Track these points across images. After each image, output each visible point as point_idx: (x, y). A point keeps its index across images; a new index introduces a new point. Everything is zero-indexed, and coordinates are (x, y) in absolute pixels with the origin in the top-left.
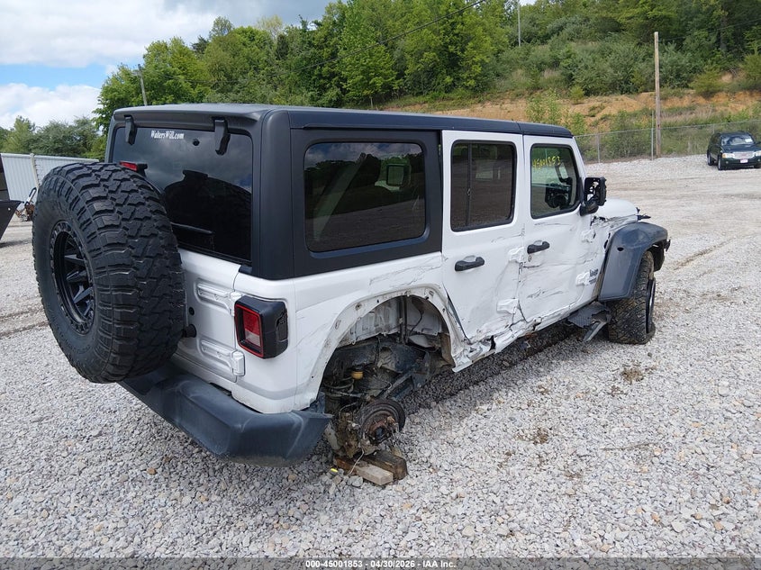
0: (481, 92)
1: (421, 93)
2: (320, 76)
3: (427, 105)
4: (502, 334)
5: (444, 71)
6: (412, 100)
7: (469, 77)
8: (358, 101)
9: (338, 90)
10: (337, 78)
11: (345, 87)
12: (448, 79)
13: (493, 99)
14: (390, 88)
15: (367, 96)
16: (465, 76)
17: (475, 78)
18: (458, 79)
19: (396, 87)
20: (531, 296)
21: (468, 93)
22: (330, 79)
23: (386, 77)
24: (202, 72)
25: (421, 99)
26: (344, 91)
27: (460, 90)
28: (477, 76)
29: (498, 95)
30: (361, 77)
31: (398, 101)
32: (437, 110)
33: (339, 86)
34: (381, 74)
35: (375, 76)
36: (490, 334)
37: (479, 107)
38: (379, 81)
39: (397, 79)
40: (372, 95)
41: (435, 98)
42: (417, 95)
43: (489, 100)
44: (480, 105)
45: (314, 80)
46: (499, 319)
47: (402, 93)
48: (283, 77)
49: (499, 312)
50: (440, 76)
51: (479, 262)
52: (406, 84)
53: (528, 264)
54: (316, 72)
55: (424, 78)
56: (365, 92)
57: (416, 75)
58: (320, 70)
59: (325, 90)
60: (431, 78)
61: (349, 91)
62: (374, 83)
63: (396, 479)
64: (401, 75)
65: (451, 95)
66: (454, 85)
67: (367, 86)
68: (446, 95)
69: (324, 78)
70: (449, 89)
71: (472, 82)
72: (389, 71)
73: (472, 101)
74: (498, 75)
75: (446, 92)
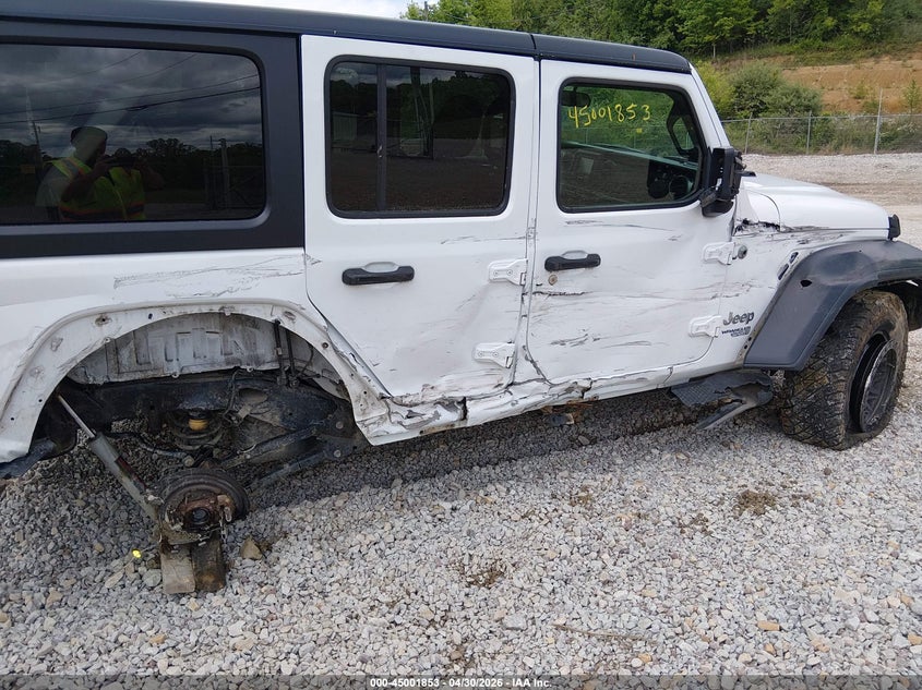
0: (878, 42)
1: (788, 40)
2: (650, 16)
3: (792, 57)
4: (487, 397)
5: (826, 10)
6: (773, 49)
7: (863, 20)
8: (696, 50)
9: (670, 35)
10: (672, 18)
11: (680, 30)
12: (830, 22)
13: (895, 52)
14: (744, 32)
15: (710, 43)
16: (856, 16)
17: (871, 21)
18: (846, 22)
19: (751, 31)
20: (563, 343)
21: (857, 42)
22: (663, 20)
23: (739, 17)
24: (503, 11)
25: (785, 48)
26: (680, 37)
27: (846, 37)
28: (875, 17)
29: (904, 46)
30: (704, 17)
31: (752, 51)
32: (806, 65)
33: (673, 29)
34: (733, 14)
35: (723, 16)
36: (459, 395)
37: (870, 63)
38: (728, 23)
39: (755, 20)
40: (717, 42)
41: (807, 48)
42: (781, 42)
43: (887, 53)
44: (873, 59)
45: (642, 22)
46: (483, 373)
47: (759, 40)
48: (601, 17)
49: (480, 362)
50: (818, 17)
51: (405, 275)
52: (767, 27)
53: (547, 288)
54: (645, 10)
55: (794, 19)
56: (707, 38)
57: (784, 16)
58: (651, 9)
59: (655, 34)
60: (806, 18)
61: (687, 36)
62: (722, 25)
63: (200, 589)
64: (762, 15)
65: (830, 44)
66: (838, 30)
67: (710, 29)
68: (824, 44)
69: (655, 19)
70: (828, 35)
71: (865, 27)
72: (744, 10)
73: (861, 53)
74: (910, 17)
75: (824, 40)
